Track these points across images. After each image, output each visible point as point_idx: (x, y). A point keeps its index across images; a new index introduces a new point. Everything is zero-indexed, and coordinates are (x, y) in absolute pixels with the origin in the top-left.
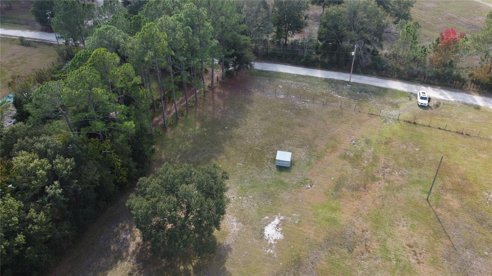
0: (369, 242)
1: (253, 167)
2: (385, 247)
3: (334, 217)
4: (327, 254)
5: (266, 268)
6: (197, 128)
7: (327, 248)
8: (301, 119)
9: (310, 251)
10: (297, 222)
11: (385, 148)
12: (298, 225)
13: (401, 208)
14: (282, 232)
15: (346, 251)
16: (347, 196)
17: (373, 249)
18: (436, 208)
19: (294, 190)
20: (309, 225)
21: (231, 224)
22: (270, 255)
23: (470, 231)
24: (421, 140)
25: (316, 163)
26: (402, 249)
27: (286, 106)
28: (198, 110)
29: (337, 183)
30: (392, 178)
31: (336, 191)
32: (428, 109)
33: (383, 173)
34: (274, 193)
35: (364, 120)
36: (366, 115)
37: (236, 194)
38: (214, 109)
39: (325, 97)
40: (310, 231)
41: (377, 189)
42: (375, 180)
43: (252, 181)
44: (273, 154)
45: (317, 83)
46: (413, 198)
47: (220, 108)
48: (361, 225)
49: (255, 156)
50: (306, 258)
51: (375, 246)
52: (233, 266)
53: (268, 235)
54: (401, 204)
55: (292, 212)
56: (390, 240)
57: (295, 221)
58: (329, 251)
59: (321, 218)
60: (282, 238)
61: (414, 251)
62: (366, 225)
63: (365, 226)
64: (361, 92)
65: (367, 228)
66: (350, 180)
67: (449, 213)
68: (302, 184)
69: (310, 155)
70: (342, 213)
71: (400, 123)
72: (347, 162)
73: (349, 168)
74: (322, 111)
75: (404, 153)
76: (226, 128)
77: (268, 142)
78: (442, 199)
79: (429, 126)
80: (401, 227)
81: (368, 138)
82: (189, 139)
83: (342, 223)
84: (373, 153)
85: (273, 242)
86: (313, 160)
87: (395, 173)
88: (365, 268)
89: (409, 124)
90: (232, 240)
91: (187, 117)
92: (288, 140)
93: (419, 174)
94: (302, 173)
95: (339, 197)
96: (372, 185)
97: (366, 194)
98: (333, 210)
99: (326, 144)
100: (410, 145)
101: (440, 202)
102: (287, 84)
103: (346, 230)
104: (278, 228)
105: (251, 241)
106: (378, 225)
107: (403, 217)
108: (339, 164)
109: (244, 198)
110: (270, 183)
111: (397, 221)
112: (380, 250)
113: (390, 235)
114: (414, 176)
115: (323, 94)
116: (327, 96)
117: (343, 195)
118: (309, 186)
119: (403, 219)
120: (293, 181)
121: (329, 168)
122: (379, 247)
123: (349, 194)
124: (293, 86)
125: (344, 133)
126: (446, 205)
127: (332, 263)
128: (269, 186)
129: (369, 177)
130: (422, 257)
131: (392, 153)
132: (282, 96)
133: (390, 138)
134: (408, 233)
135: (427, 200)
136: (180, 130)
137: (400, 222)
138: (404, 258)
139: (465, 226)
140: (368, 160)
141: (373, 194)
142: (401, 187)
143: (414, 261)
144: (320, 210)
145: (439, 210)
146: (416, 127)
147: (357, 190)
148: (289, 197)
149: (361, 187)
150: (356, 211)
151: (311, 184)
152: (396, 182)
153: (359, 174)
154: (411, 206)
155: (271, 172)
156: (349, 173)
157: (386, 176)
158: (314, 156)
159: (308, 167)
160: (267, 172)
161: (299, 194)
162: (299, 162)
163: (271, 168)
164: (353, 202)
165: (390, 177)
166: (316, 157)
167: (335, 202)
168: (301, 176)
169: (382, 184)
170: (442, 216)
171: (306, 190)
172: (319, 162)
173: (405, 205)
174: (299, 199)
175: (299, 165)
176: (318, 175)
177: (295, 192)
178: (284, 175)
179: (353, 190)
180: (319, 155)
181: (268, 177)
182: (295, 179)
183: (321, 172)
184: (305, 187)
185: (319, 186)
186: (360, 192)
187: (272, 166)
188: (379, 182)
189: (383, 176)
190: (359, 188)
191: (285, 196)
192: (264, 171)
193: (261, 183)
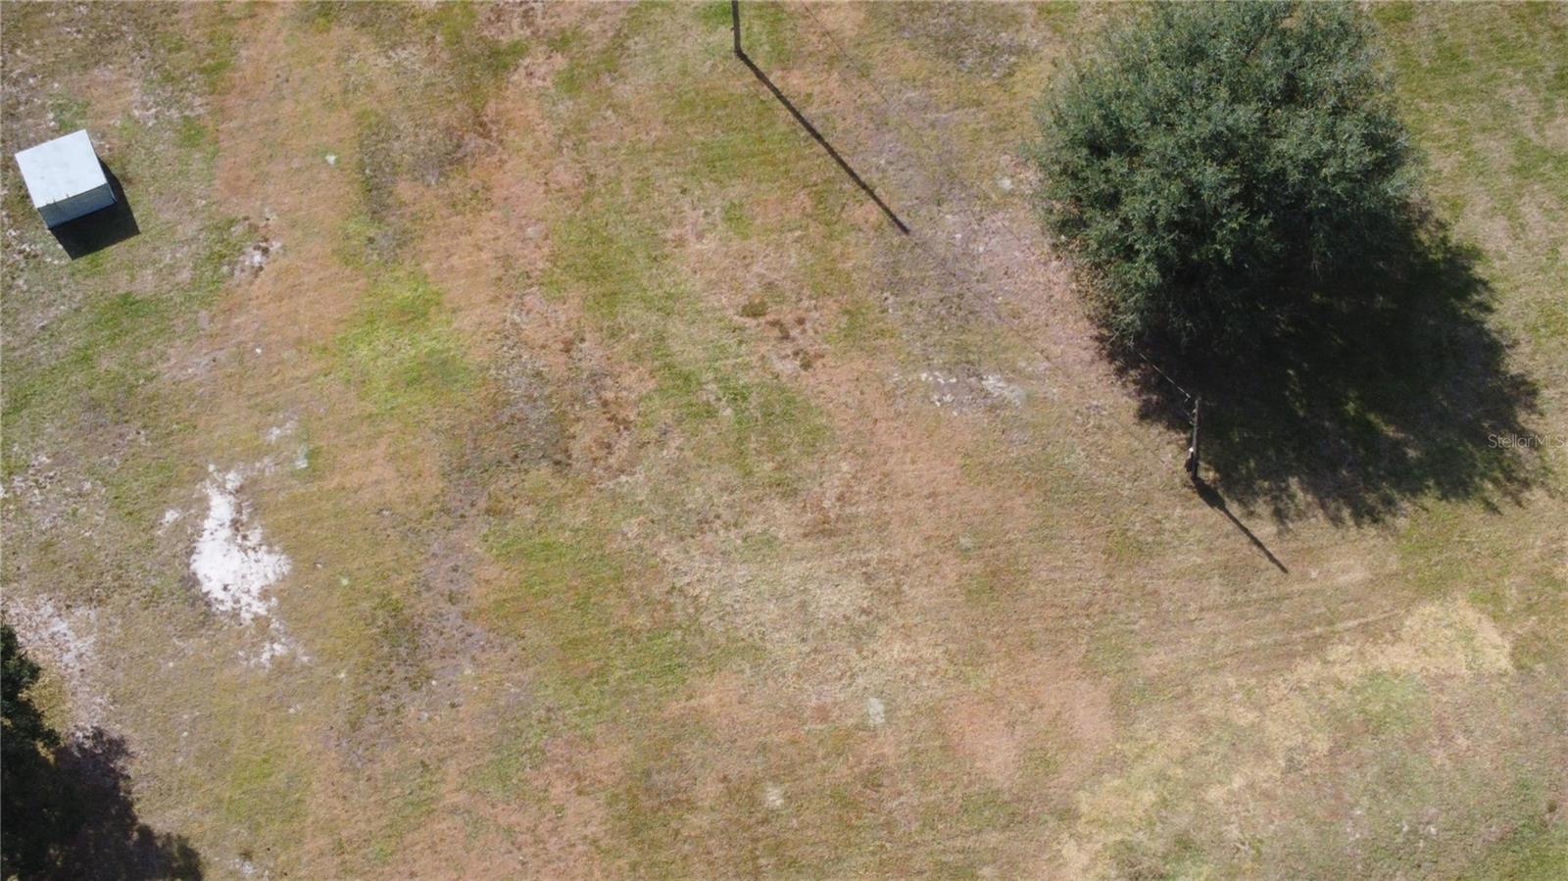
0: (609, 382)
2: (669, 366)
3: (432, 352)
4: (485, 531)
5: (301, 728)
7: (472, 505)
9: (418, 559)
10: (302, 464)
12: (313, 474)
13: (659, 155)
14: (270, 545)
15: (543, 472)
16: (432, 217)
17: (636, 404)
18: (783, 79)
19: (203, 313)
20: (354, 446)
21: (45, 635)
22: (282, 667)
23: (930, 116)
25: (222, 113)
26: (731, 341)
29: (362, 171)
30: (568, 17)
31: (376, 215)
34: (131, 379)
40: (377, 471)
41: (532, 110)
42: (506, 67)
46: (684, 73)
48: (548, 324)
50: (418, 593)
51: (634, 383)
52: (171, 801)
53: (225, 588)
54: (654, 134)
55: (257, 428)
56: (676, 326)
57: (292, 461)
58: (488, 511)
59: (383, 385)
60: (286, 569)
61: (775, 324)
62: (565, 314)
63: (563, 318)
65: (574, 324)
66: (405, 124)
67: (836, 75)
68: (222, 264)
69: (168, 78)
70: (454, 311)
72: (349, 29)
73: (373, 62)
78: (791, 15)
80: (695, 246)
83: (477, 357)
85: (260, 608)
86: (198, 101)
88: (641, 503)
90: (99, 700)
94: (190, 202)
95: (403, 240)
96: (505, 99)
97: (502, 162)
98: (412, 316)
101: (789, 34)
103: (501, 383)
104: (245, 537)
105: (173, 657)
106: (609, 287)
107: (684, 191)
108: (320, 59)
109: (17, 481)
110: (80, 343)
111: (668, 225)
112: (660, 390)
113: (667, 305)
117: (414, 219)
118: (258, 258)
119: (685, 204)
120: (173, 270)
121: (287, 107)
122: (652, 385)
123: (435, 203)
126: (815, 39)
127: (521, 551)
128: (85, 359)
129: (475, 59)
130: (811, 333)
134: (726, 255)
135: (740, 54)
137: (681, 224)
138: (752, 373)
139: (908, 102)
141: (528, 144)
143: (788, 367)
144: (364, 351)
145: (795, 82)
147: (460, 161)
148: (204, 363)
149: (467, 138)
150: (501, 272)
151: (259, 238)
152: (592, 27)
153: (426, 72)
154: (692, 121)
155: (51, 277)
156: (383, 87)
157: (539, 21)
158: (190, 79)
159: (197, 156)
160: (35, 290)
161: (236, 321)
162: (143, 152)
163: (35, 256)
164: (470, 232)
165: (559, 16)
166: (201, 78)
167: (401, 274)
168: (196, 225)
169: (543, 70)
170: (817, 101)
171: (254, 287)
172: (232, 100)
173: (667, 127)
174: (253, 350)
175: (151, 166)
176: (263, 178)
177: (211, 321)
178: (118, 261)
179: (441, 174)
180: (209, 61)
181: (53, 312)
182: (178, 255)
183: (269, 152)
184: (243, 270)
185: (299, 234)
186: (474, 166)
187: (35, 243)
188: (527, 67)
189: (530, 24)
190: (459, 146)
191: (184, 368)
192: (14, 292)
193: (40, 364)
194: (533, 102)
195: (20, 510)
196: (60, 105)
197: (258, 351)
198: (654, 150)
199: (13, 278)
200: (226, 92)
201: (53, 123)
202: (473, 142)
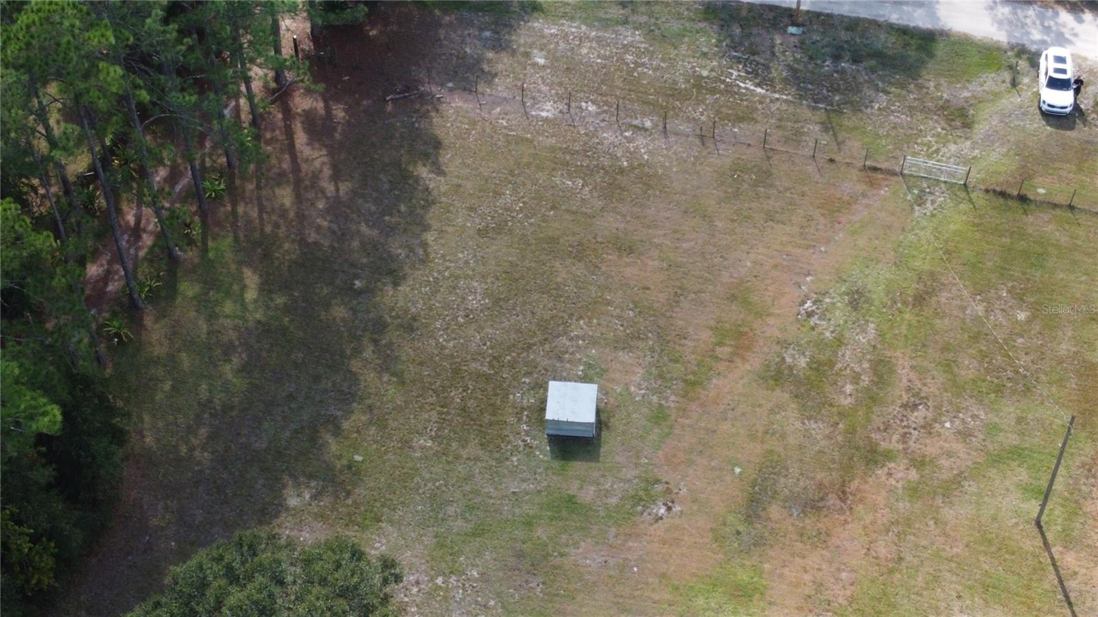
1: (473, 449)
6: (251, 295)
8: (624, 216)
11: (914, 323)
13: (953, 565)
16: (785, 536)
18: (1061, 553)
19: (613, 530)
24: (1038, 274)
25: (684, 411)
27: (568, 158)
28: (240, 209)
29: (753, 487)
30: (931, 448)
31: (749, 519)
32: (1072, 128)
33: (902, 431)
34: (550, 549)
35: (846, 198)
36: (854, 174)
37: (423, 567)
38: (298, 198)
39: (710, 99)
41: (880, 499)
42: (876, 462)
43: (471, 508)
44: (533, 389)
45: (675, 26)
46: (994, 519)
47: (323, 191)
49: (471, 403)
54: (955, 549)
64: (837, 58)
66: (794, 471)
68: (639, 505)
69: (661, 376)
70: (770, 603)
71: (970, 200)
72: (787, 395)
73: (792, 421)
74: (698, 168)
75: (975, 338)
76: (358, 283)
77: (513, 336)
78: (1085, 514)
79: (1071, 207)
81: (860, 283)
82: (228, 350)
84: (874, 347)
86: (673, 398)
87: (942, 423)
89: (1001, 201)
91: (205, 250)
92: (581, 318)
93: (1019, 420)
94: (638, 457)
95: (759, 542)
96: (866, 482)
97: (846, 522)
98: (742, 593)
99: (712, 323)
100: (1000, 298)
101: (1079, 526)
102: (562, 45)
107: (959, 597)
108: (760, 406)
109: (453, 578)
110: (531, 512)
114: (1001, 430)
115: (699, 83)
116: (713, 91)
117: (772, 530)
118: (662, 511)
119: (956, 605)
120: (607, 494)
121: (726, 426)
123: (790, 528)
124: (584, 51)
125: (775, 266)
128: (529, 523)
129: (858, 449)
131: (936, 342)
132: (548, 106)
133: (932, 274)
135: (1038, 524)
136: (193, 314)
140: (856, 379)
141: (868, 518)
142: (957, 481)
144: (701, 601)
145: (1069, 560)
146: (1025, 212)
147: (819, 509)
148: (600, 560)
149: (830, 496)
150: (813, 593)
151: (669, 499)
152: (944, 462)
153: (823, 443)
154: (986, 554)
155: (533, 464)
156: (791, 440)
157: (911, 443)
158: (675, 383)
159: (656, 430)
160: (520, 467)
161: (631, 544)
162: (625, 414)
163: (531, 447)
164: (804, 557)
165: (926, 446)
166: (681, 385)
167: (747, 563)
168: (635, 472)
169: (900, 475)
170: (1080, 578)
171: (651, 528)
172: (693, 406)
173: (966, 549)
174: (633, 567)
175: (625, 425)
176: (690, 463)
177: (616, 536)
178: (578, 473)
179: (803, 512)
180: (691, 377)
181: (524, 485)
182: (615, 486)
183: (701, 448)
184: (650, 514)
185: (695, 508)
186: (826, 516)
187: (535, 439)
188: (889, 469)
189: (904, 442)
190: (822, 499)
191: (586, 558)
192: (508, 463)
193: (501, 514)
194: (884, 493)
195: (445, 598)
196: (590, 364)
197: (635, 569)
198: (951, 561)
199: (512, 454)
200: (692, 400)
201: (580, 373)
202: (832, 500)
